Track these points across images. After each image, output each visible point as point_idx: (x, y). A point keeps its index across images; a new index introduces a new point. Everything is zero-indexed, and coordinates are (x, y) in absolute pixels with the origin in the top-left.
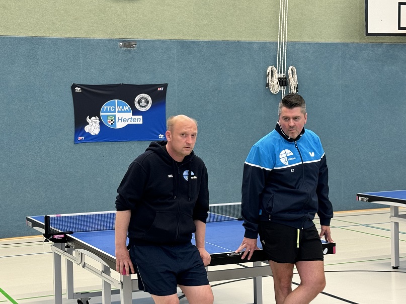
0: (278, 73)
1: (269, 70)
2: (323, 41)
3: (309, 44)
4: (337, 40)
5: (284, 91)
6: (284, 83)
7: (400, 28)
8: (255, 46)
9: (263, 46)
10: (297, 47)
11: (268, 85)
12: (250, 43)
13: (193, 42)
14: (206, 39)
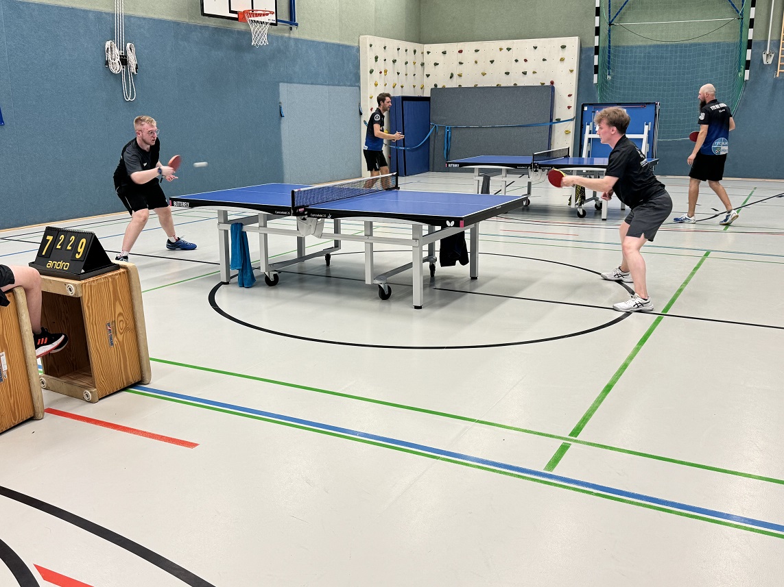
0: (117, 49)
1: (108, 44)
2: (156, 17)
3: (144, 19)
4: (169, 18)
5: (124, 71)
6: (124, 61)
7: (231, 12)
8: (90, 15)
9: (99, 16)
11: (107, 63)
12: (85, 11)
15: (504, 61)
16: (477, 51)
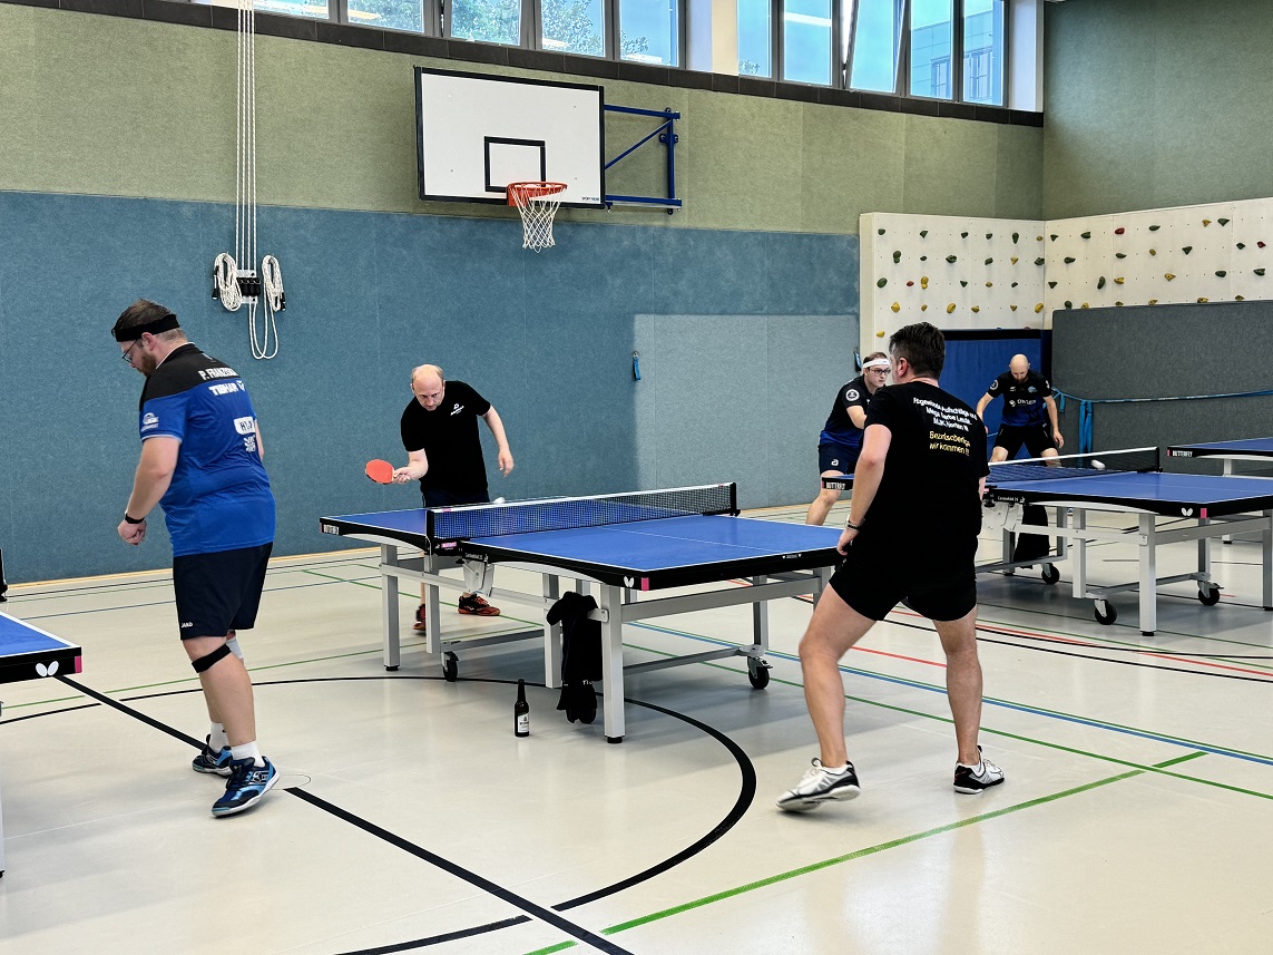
0: (240, 268)
1: (218, 262)
2: (336, 206)
3: (308, 211)
4: (368, 207)
5: (253, 305)
6: (252, 288)
7: (489, 188)
8: (184, 210)
9: (204, 211)
10: (280, 215)
11: (216, 293)
12: (175, 204)
13: (40, 197)
14: (70, 191)
15: (1213, 247)
16: (1154, 229)
